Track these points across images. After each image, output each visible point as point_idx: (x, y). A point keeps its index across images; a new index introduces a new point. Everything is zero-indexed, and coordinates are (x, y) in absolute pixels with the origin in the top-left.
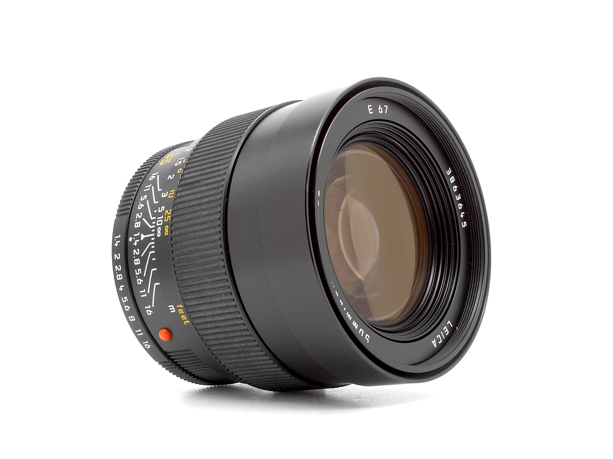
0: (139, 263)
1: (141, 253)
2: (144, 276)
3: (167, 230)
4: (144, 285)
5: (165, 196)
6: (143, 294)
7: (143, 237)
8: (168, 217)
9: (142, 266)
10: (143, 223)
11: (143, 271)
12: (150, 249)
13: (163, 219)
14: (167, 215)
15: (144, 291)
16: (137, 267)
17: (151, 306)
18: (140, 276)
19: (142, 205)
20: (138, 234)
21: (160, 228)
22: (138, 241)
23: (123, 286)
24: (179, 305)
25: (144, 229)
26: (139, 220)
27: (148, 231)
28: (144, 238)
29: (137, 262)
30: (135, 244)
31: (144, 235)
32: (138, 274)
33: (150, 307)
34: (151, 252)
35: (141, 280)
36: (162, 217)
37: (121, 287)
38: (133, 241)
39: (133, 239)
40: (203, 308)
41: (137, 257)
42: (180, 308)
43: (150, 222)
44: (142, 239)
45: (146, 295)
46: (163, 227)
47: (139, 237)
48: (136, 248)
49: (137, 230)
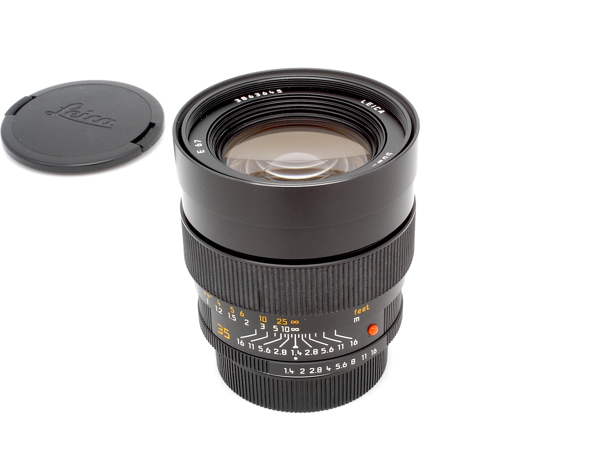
0: (317, 350)
1: (309, 348)
2: (327, 345)
3: (295, 322)
4: (335, 345)
5: (264, 326)
6: (341, 346)
7: (296, 347)
8: (283, 321)
9: (319, 347)
10: (283, 348)
11: (324, 346)
12: (307, 339)
13: (284, 326)
14: (282, 322)
15: (339, 346)
16: (320, 351)
17: (351, 340)
18: (327, 348)
19: (267, 349)
20: (293, 351)
21: (292, 329)
22: (298, 351)
24: (355, 312)
25: (289, 346)
26: (280, 352)
27: (292, 341)
28: (297, 345)
29: (316, 352)
30: (300, 354)
31: (294, 345)
32: (325, 351)
33: (352, 342)
34: (310, 339)
35: (331, 348)
36: (283, 327)
38: (298, 356)
39: (296, 356)
40: (361, 289)
41: (311, 352)
42: (357, 312)
43: (284, 339)
44: (297, 347)
45: (343, 345)
46: (292, 326)
47: (295, 350)
48: (304, 353)
49: (289, 352)
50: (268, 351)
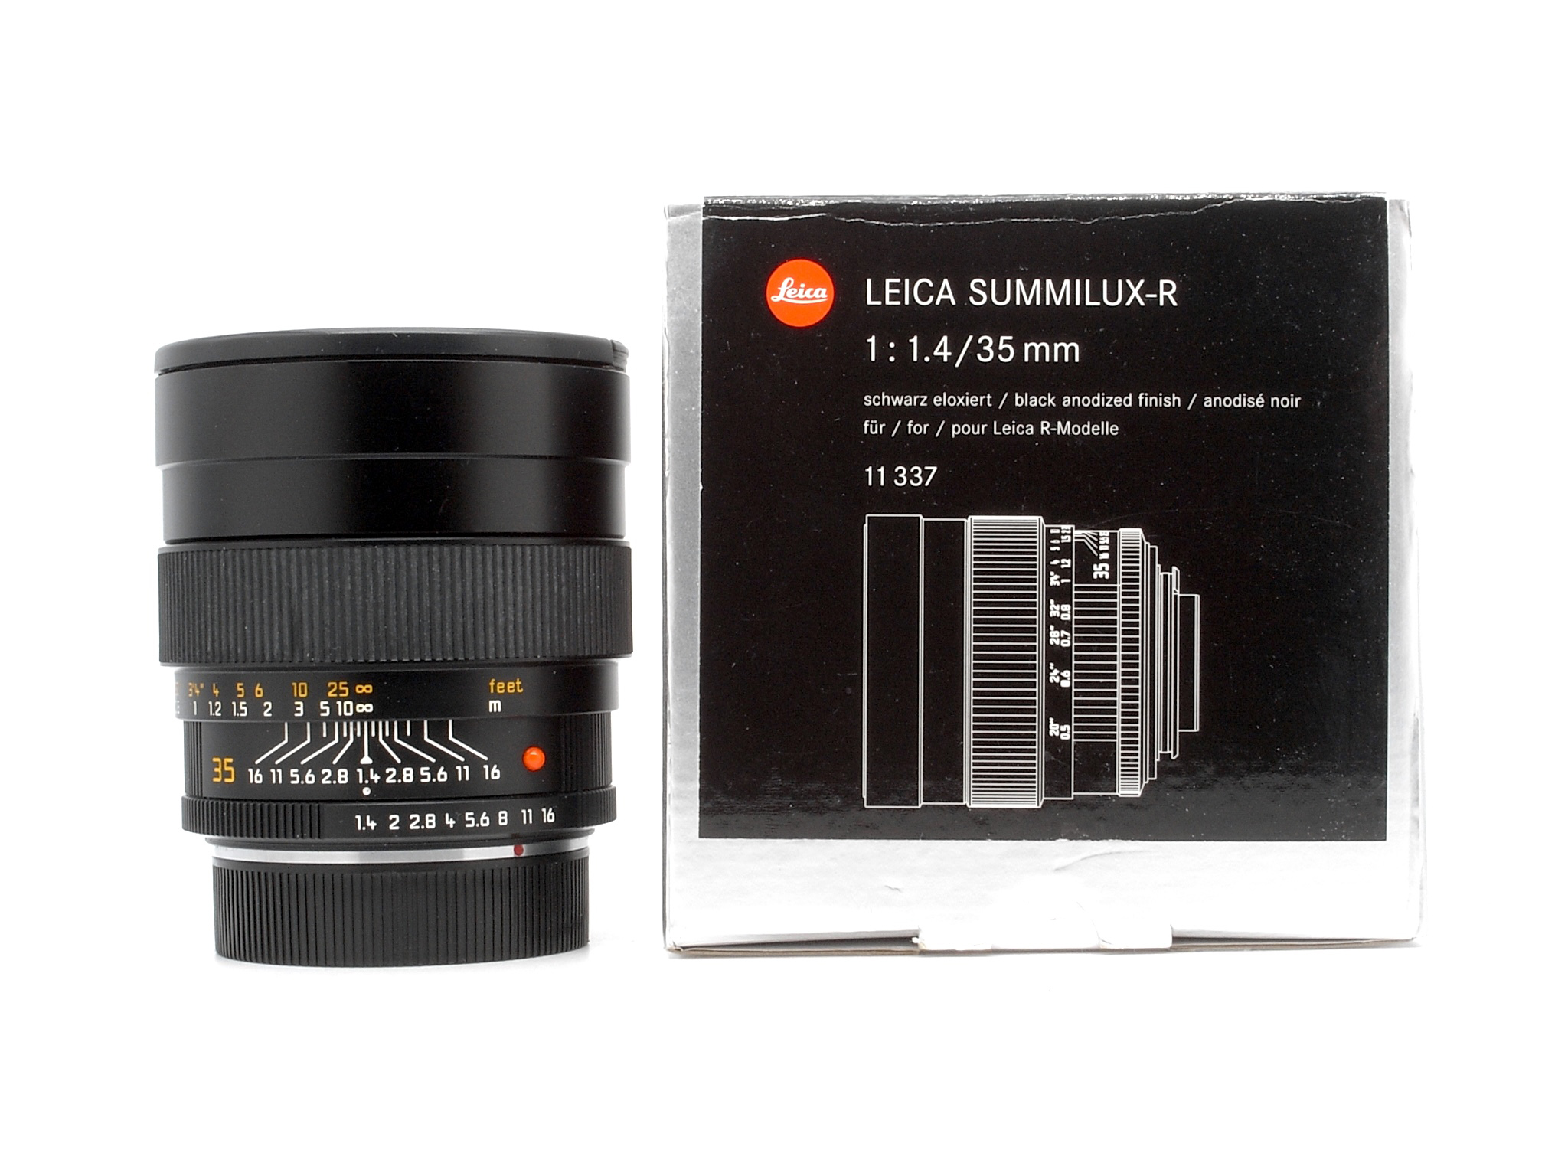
0: (411, 771)
1: (393, 764)
2: (434, 760)
3: (364, 689)
4: (449, 764)
5: (301, 709)
6: (463, 772)
7: (366, 760)
8: (341, 688)
9: (417, 764)
10: (340, 765)
11: (426, 763)
12: (389, 740)
13: (343, 700)
14: (338, 691)
15: (459, 768)
16: (417, 775)
17: (486, 763)
18: (434, 770)
19: (309, 774)
20: (360, 771)
21: (358, 706)
22: (372, 771)
23: (447, 815)
24: (490, 686)
25: (352, 760)
26: (334, 777)
27: (356, 750)
28: (369, 755)
29: (408, 775)
30: (376, 778)
31: (363, 756)
32: (429, 775)
33: (486, 767)
34: (396, 739)
35: (441, 772)
36: (339, 703)
37: (447, 822)
38: (371, 784)
39: (367, 786)
40: (501, 620)
41: (399, 775)
42: (495, 687)
43: (343, 741)
44: (370, 761)
45: (466, 768)
46: (358, 699)
47: (366, 768)
48: (384, 776)
49: (353, 776)
50: (310, 778)
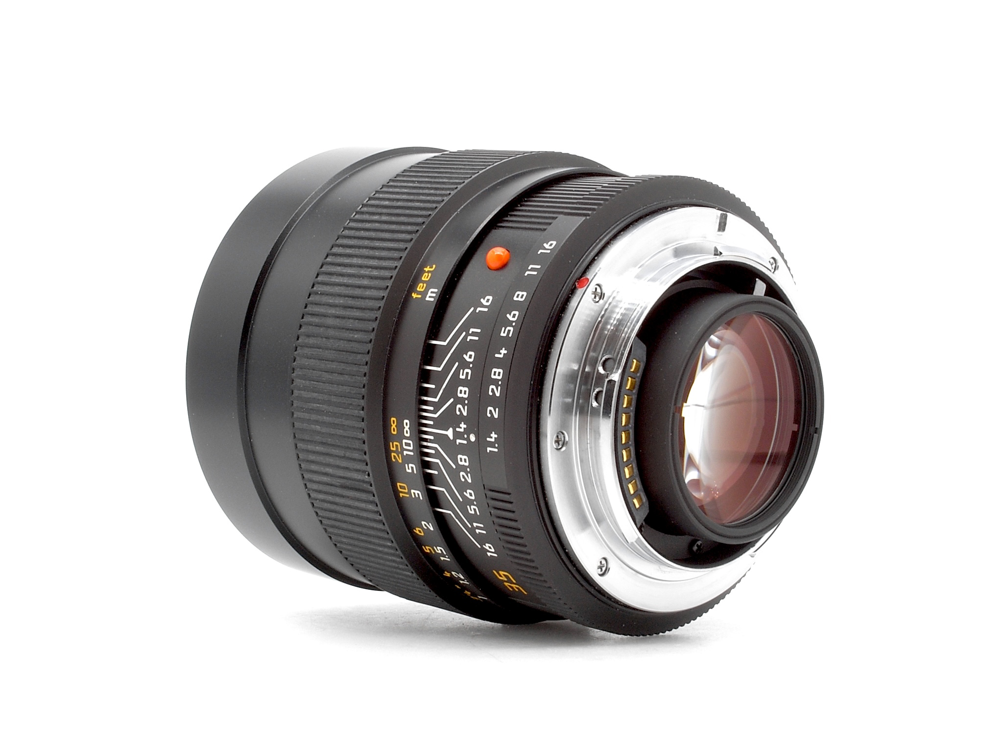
0: (460, 388)
1: (453, 406)
2: (457, 364)
3: (393, 426)
4: (465, 347)
5: (416, 492)
6: (474, 334)
7: (450, 433)
8: (393, 449)
9: (456, 382)
10: (455, 461)
11: (457, 373)
12: (437, 405)
14: (397, 452)
15: (469, 338)
16: (464, 383)
17: (476, 310)
18: (464, 365)
19: (468, 495)
20: (458, 441)
21: (407, 434)
22: (458, 429)
23: (497, 355)
25: (451, 449)
26: (464, 469)
28: (447, 431)
29: (463, 392)
30: (463, 426)
31: (447, 435)
32: (466, 370)
33: (479, 309)
34: (436, 400)
35: (466, 357)
37: (501, 356)
38: (467, 431)
39: (468, 437)
41: (461, 401)
42: (418, 293)
43: (437, 455)
44: (451, 430)
45: (472, 330)
46: (400, 434)
47: (457, 435)
48: (461, 418)
49: (462, 449)
